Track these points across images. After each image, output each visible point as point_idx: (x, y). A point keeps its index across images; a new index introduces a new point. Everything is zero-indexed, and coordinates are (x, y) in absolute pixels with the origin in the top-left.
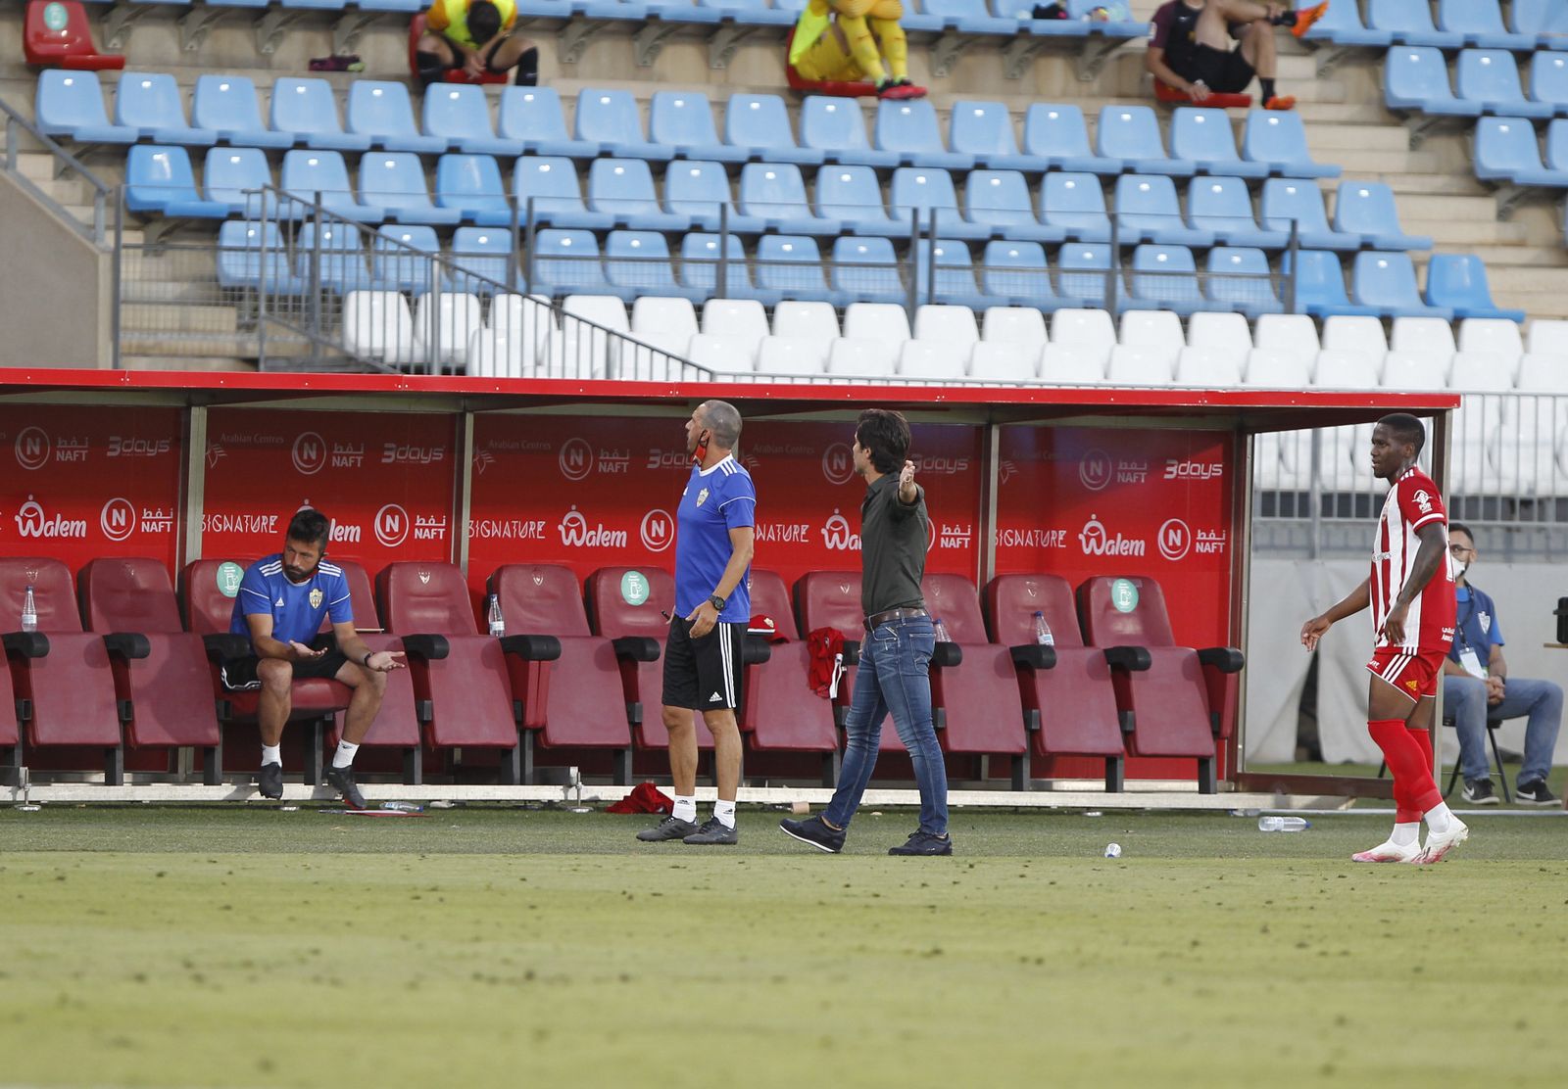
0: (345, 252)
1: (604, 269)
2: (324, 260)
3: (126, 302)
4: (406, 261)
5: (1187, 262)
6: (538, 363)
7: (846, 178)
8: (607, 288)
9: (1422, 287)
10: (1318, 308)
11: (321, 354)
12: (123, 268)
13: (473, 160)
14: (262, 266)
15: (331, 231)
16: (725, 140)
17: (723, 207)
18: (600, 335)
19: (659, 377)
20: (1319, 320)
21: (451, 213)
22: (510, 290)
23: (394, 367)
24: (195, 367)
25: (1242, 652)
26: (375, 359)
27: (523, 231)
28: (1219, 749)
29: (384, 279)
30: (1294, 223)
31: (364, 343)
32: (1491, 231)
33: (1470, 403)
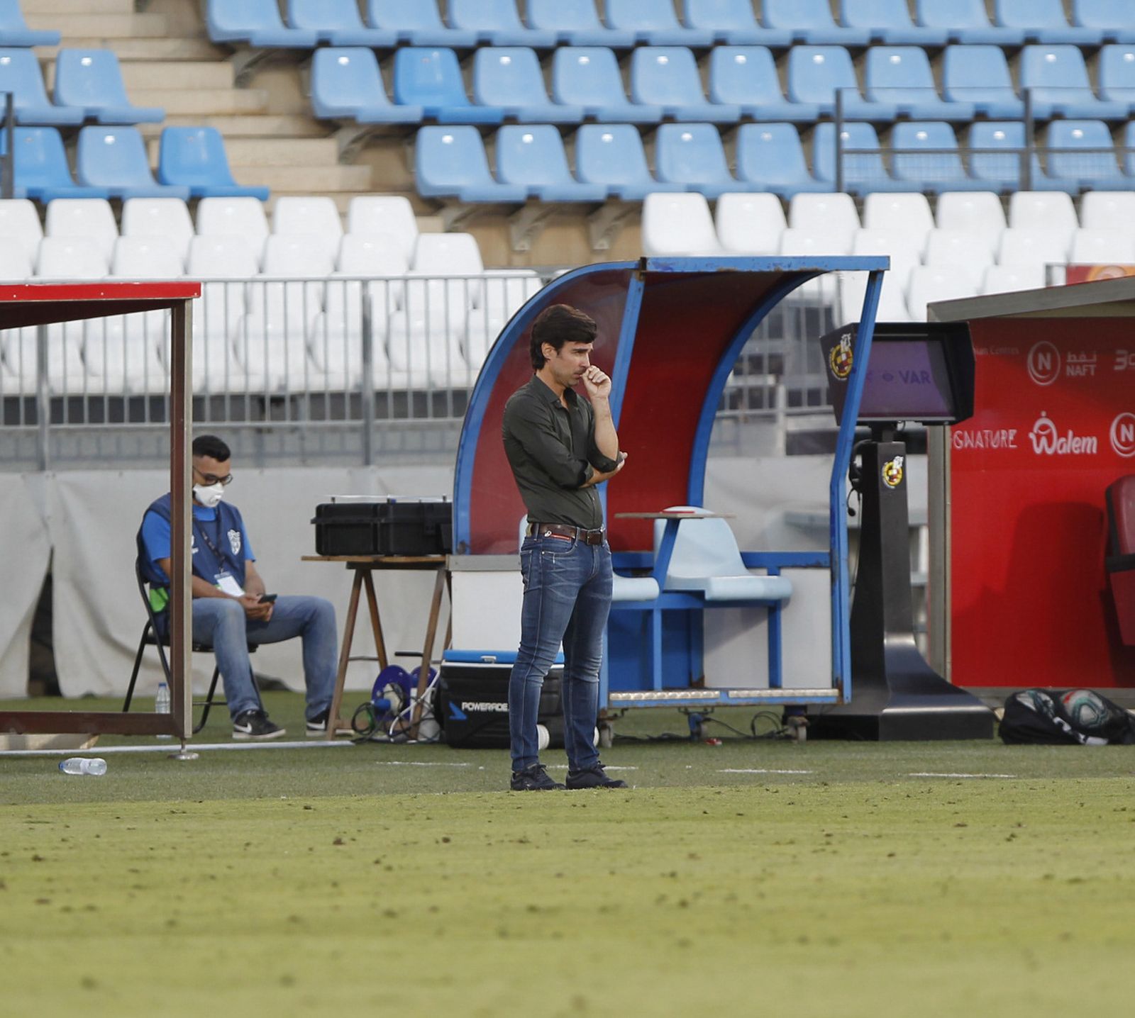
9: (155, 164)
10: (41, 191)
20: (41, 205)
30: (9, 97)
32: (230, 99)
33: (212, 292)
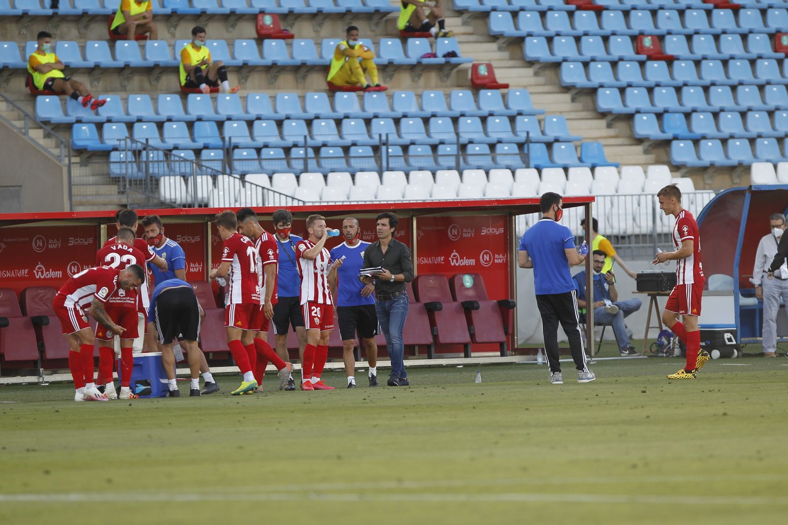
0: (158, 162)
1: (260, 163)
2: (151, 165)
3: (74, 185)
4: (183, 164)
5: (487, 150)
6: (236, 201)
7: (353, 123)
8: (261, 170)
9: (579, 155)
10: (539, 165)
11: (151, 202)
12: (72, 172)
13: (207, 123)
14: (127, 168)
15: (153, 153)
16: (305, 110)
17: (305, 137)
18: (260, 189)
19: (283, 204)
20: (539, 170)
21: (200, 144)
22: (224, 173)
23: (180, 205)
24: (102, 209)
25: (515, 301)
26: (172, 202)
27: (228, 150)
28: (508, 339)
29: (174, 171)
30: (528, 133)
31: (168, 197)
32: (605, 132)
33: (599, 200)
